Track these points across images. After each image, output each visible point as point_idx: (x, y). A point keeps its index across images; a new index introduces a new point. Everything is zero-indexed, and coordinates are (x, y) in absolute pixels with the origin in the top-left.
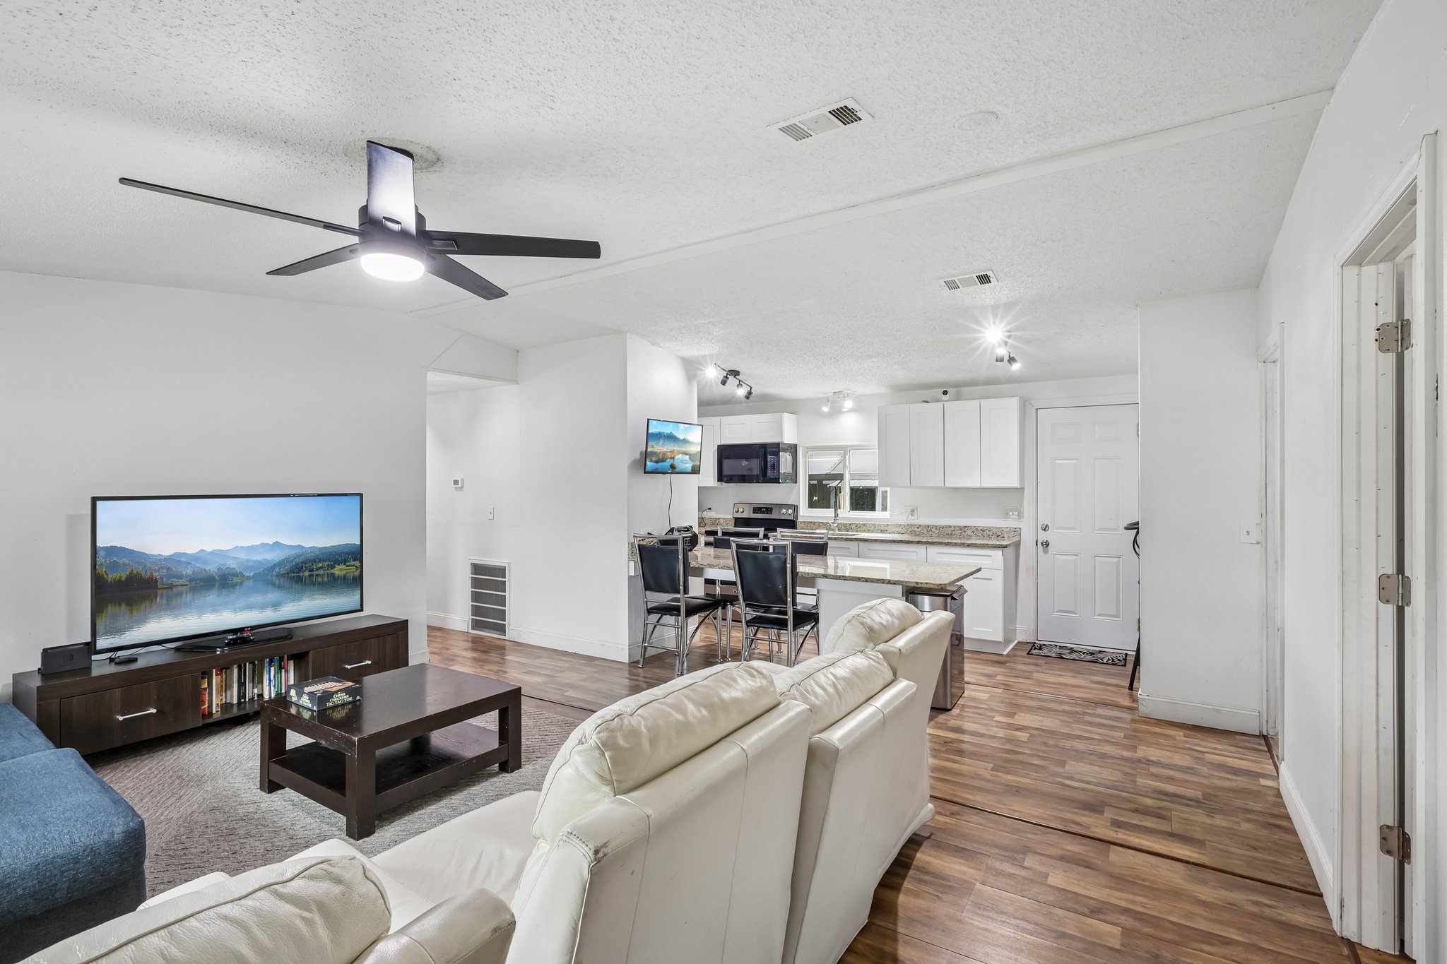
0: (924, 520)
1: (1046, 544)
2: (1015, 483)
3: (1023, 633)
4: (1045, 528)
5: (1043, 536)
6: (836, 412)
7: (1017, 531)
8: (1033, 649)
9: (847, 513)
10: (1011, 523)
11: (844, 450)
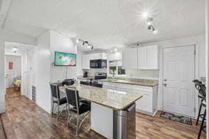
0: (134, 77)
1: (166, 85)
2: (156, 68)
3: (159, 108)
4: (165, 80)
5: (165, 83)
6: (114, 52)
7: (158, 81)
8: (162, 113)
9: (117, 75)
10: (156, 79)
11: (116, 61)
